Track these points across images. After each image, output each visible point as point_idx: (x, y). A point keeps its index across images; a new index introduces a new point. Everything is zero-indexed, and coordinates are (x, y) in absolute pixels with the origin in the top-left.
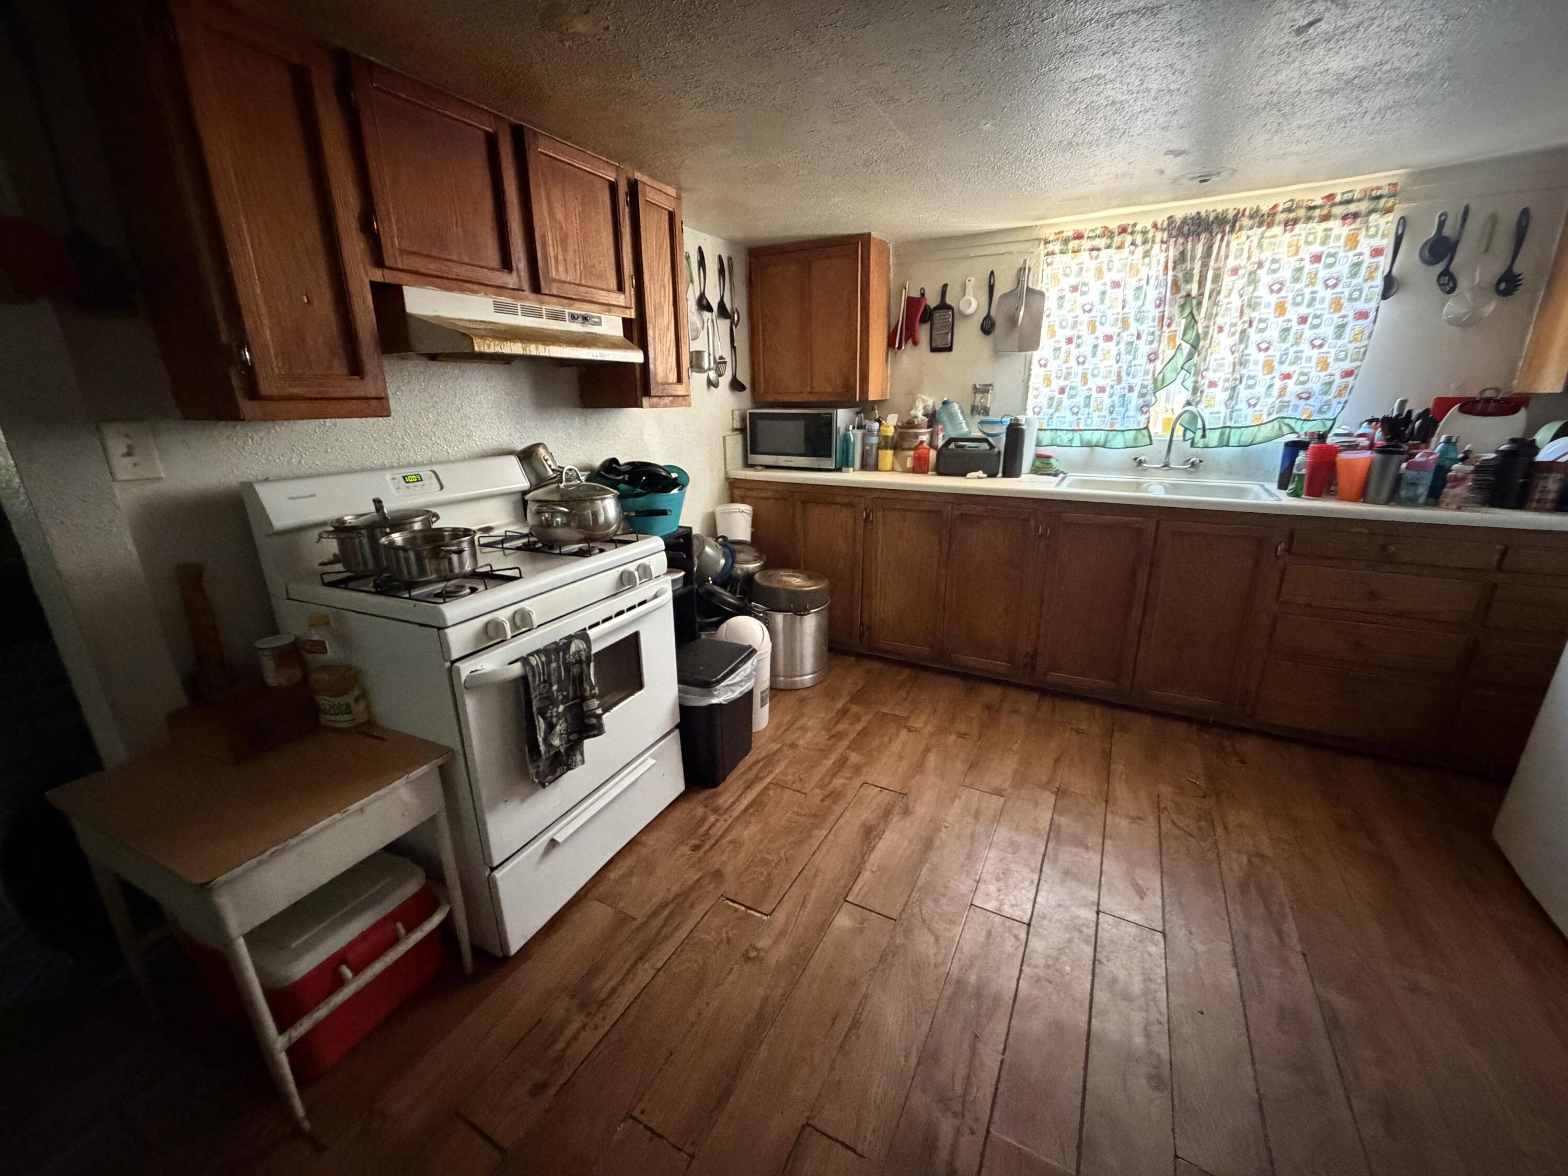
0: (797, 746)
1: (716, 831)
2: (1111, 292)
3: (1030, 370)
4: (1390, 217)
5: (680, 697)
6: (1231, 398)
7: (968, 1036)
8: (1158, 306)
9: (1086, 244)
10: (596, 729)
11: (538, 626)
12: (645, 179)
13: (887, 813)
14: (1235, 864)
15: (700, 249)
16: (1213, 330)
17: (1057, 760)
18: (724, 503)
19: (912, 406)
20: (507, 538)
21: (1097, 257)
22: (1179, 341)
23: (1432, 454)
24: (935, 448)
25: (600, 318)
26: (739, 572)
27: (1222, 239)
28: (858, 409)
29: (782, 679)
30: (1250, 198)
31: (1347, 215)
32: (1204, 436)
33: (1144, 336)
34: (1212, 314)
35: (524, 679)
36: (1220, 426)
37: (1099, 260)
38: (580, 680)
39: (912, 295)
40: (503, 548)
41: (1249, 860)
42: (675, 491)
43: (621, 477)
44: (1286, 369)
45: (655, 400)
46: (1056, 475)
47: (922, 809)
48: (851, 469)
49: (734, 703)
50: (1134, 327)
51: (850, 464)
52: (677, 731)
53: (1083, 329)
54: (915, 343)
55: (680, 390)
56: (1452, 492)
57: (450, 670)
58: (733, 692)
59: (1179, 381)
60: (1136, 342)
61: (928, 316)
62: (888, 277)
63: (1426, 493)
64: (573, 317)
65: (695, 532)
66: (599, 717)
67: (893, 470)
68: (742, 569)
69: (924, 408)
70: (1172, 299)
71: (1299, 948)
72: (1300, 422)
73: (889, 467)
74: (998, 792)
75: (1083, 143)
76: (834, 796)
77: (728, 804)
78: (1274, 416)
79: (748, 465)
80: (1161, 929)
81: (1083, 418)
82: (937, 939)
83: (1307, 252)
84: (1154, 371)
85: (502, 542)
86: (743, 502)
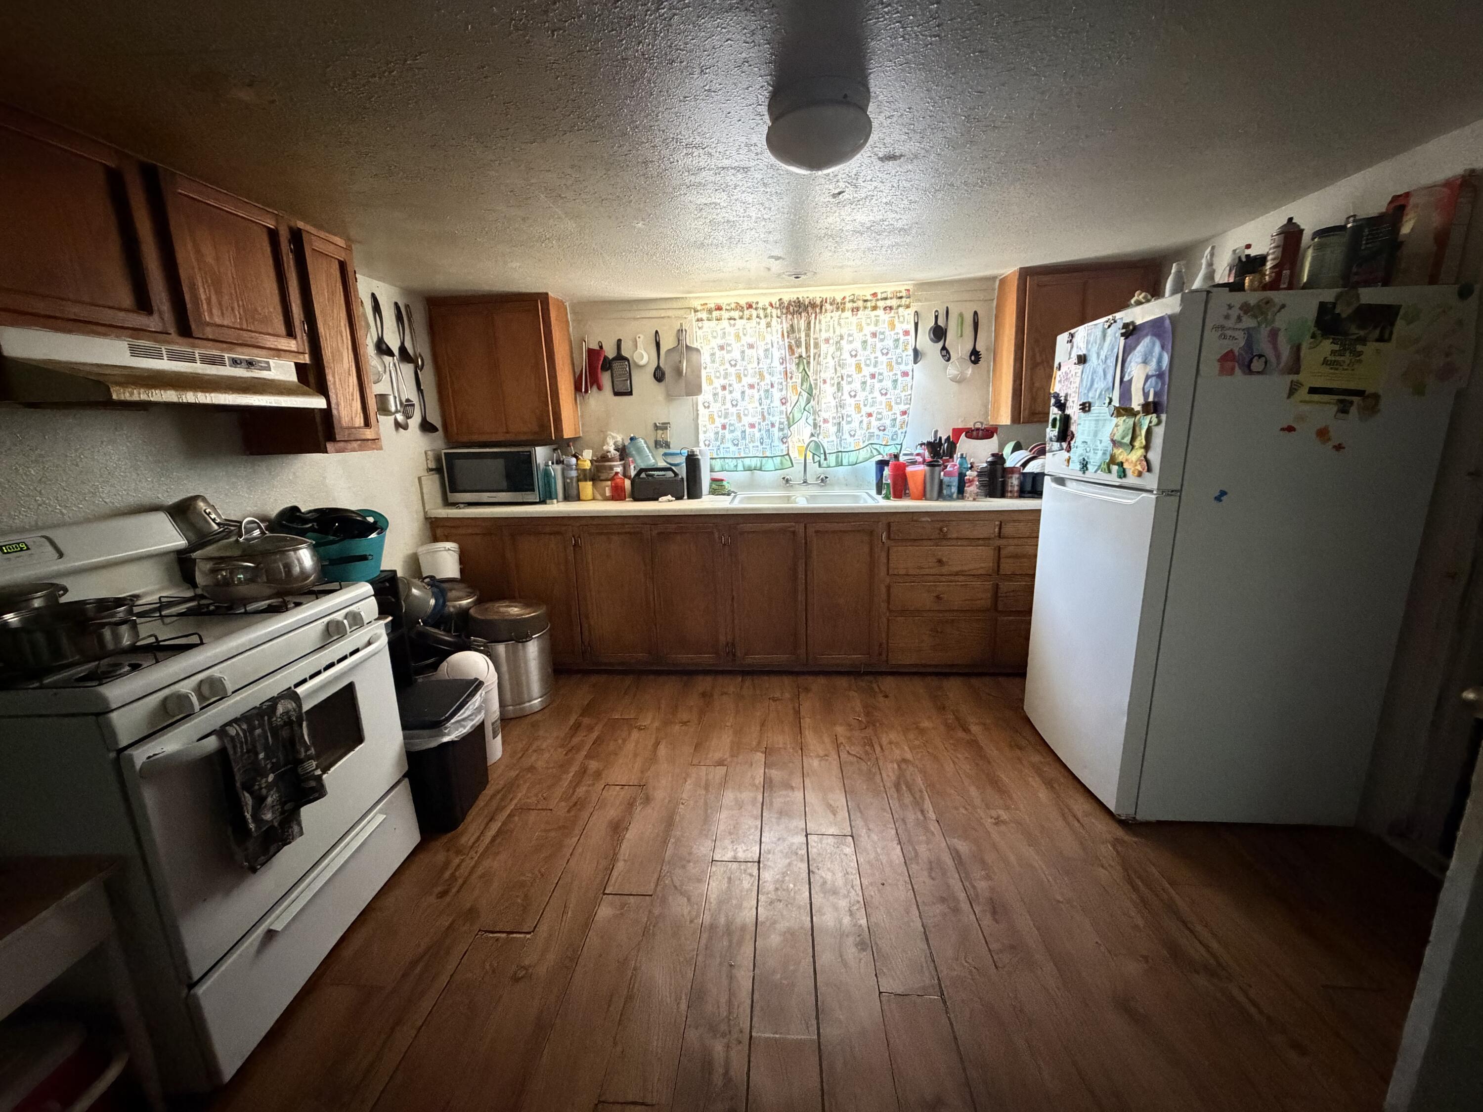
0: (535, 768)
1: (464, 871)
2: (748, 352)
3: (697, 410)
4: (909, 311)
5: (405, 744)
6: (839, 431)
7: (725, 969)
8: (782, 364)
9: (725, 315)
10: (317, 792)
11: (233, 693)
12: (309, 228)
13: (631, 805)
14: (890, 771)
15: (373, 295)
16: (820, 383)
17: (763, 725)
18: (426, 543)
19: (604, 442)
20: (162, 605)
21: (734, 325)
22: (799, 390)
23: (956, 465)
24: (629, 478)
25: (268, 363)
26: (452, 609)
27: (816, 318)
28: (554, 447)
29: (511, 707)
30: (827, 290)
31: (886, 307)
32: (826, 459)
33: (776, 385)
34: (817, 370)
35: (222, 752)
36: (836, 451)
37: (736, 327)
38: (292, 743)
39: (591, 347)
40: (161, 616)
41: (899, 766)
42: (374, 535)
43: (310, 525)
44: (869, 409)
45: (342, 444)
46: (729, 495)
47: (660, 795)
48: (555, 501)
49: (465, 738)
50: (768, 379)
51: (553, 496)
52: (407, 780)
53: (733, 379)
54: (600, 388)
55: (369, 434)
56: (971, 489)
57: (117, 761)
58: (464, 727)
59: (804, 419)
60: (771, 390)
61: (608, 365)
62: (568, 330)
63: (956, 491)
64: (235, 362)
65: (400, 574)
66: (319, 778)
67: (594, 499)
68: (454, 607)
69: (615, 444)
70: (790, 359)
71: (934, 819)
72: (882, 447)
73: (590, 497)
74: (721, 763)
75: (711, 245)
76: (578, 805)
77: (470, 843)
78: (866, 443)
79: (447, 503)
80: (850, 834)
81: (742, 448)
82: (689, 900)
83: (868, 330)
84: (786, 412)
85: (159, 609)
86: (447, 541)
